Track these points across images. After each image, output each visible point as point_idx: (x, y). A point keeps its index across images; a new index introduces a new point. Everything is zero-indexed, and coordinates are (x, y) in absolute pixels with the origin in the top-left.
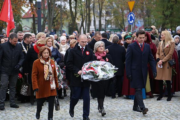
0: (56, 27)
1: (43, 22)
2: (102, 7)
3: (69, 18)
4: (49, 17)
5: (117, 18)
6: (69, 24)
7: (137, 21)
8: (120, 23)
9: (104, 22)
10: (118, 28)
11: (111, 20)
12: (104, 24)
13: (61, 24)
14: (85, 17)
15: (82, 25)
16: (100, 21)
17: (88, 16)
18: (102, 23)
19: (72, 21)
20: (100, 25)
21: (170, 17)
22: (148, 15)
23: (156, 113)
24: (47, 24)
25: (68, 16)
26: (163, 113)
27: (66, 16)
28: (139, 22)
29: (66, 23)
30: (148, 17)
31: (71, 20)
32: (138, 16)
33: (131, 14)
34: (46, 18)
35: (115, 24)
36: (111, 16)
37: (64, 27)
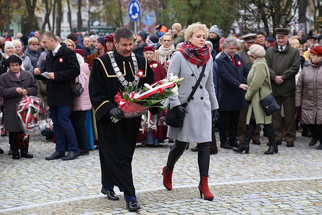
3: (22, 7)
5: (109, 9)
6: (22, 18)
7: (144, 15)
8: (114, 18)
9: (86, 16)
10: (112, 27)
11: (99, 13)
12: (87, 19)
13: (7, 17)
14: (51, 5)
15: (47, 20)
16: (79, 14)
17: (56, 4)
18: (83, 18)
19: (27, 12)
20: (80, 20)
21: (200, 8)
22: (163, 5)
25: (19, 4)
27: (16, 4)
28: (148, 18)
29: (17, 17)
30: (164, 8)
31: (25, 12)
32: (145, 6)
33: (133, 2)
35: (106, 19)
36: (99, 5)
37: (14, 24)
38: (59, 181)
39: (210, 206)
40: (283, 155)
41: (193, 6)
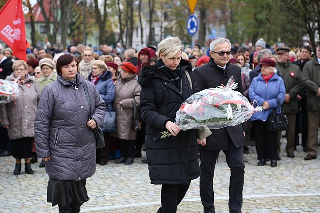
0: (76, 38)
2: (153, 5)
4: (62, 21)
11: (171, 28)
12: (160, 33)
17: (129, 20)
18: (156, 33)
28: (214, 32)
29: (95, 32)
32: (215, 21)
34: (58, 24)
35: (178, 34)
36: (171, 21)
37: (92, 39)
40: (313, 169)
41: (259, 20)
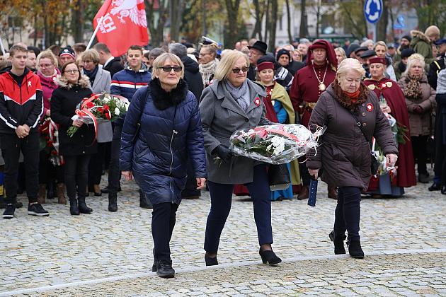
0: (191, 32)
1: (159, 21)
4: (173, 8)
5: (347, 10)
6: (225, 26)
8: (355, 23)
9: (315, 20)
10: (351, 36)
11: (333, 15)
12: (315, 24)
13: (204, 24)
14: (264, 6)
15: (258, 28)
16: (304, 19)
17: (271, 4)
18: (309, 23)
23: (402, 233)
24: (168, 26)
25: (221, 6)
26: (418, 233)
27: (216, 7)
28: (402, 19)
29: (218, 24)
30: (429, 4)
34: (166, 12)
35: (343, 23)
36: (333, 4)
37: (214, 34)
38: (234, 241)
39: (437, 278)
